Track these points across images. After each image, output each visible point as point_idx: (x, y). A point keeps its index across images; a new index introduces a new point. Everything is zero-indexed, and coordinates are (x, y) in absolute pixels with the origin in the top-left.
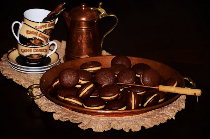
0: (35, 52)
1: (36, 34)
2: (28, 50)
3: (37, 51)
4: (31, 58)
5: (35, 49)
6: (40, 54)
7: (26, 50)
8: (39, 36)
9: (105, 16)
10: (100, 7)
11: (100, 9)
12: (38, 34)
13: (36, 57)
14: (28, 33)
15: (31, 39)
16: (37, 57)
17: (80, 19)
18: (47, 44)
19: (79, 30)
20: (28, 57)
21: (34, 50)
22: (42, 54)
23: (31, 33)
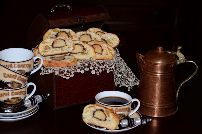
0: (13, 95)
1: (15, 77)
2: (6, 93)
3: (16, 94)
4: (9, 103)
5: (14, 92)
6: (19, 97)
7: (3, 94)
8: (18, 79)
9: (183, 61)
10: (178, 51)
11: (179, 54)
12: (17, 77)
13: (14, 101)
14: (5, 77)
15: (8, 83)
16: (16, 102)
17: (154, 63)
18: (26, 86)
19: (153, 74)
20: (5, 102)
21: (12, 93)
22: (20, 97)
23: (9, 76)
